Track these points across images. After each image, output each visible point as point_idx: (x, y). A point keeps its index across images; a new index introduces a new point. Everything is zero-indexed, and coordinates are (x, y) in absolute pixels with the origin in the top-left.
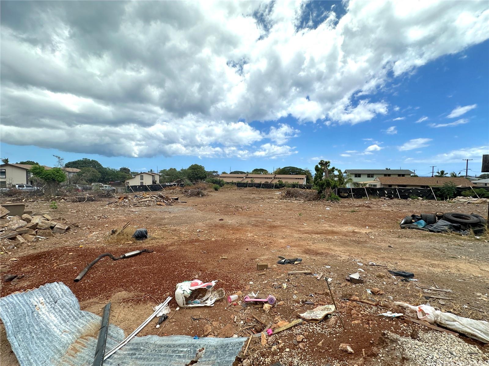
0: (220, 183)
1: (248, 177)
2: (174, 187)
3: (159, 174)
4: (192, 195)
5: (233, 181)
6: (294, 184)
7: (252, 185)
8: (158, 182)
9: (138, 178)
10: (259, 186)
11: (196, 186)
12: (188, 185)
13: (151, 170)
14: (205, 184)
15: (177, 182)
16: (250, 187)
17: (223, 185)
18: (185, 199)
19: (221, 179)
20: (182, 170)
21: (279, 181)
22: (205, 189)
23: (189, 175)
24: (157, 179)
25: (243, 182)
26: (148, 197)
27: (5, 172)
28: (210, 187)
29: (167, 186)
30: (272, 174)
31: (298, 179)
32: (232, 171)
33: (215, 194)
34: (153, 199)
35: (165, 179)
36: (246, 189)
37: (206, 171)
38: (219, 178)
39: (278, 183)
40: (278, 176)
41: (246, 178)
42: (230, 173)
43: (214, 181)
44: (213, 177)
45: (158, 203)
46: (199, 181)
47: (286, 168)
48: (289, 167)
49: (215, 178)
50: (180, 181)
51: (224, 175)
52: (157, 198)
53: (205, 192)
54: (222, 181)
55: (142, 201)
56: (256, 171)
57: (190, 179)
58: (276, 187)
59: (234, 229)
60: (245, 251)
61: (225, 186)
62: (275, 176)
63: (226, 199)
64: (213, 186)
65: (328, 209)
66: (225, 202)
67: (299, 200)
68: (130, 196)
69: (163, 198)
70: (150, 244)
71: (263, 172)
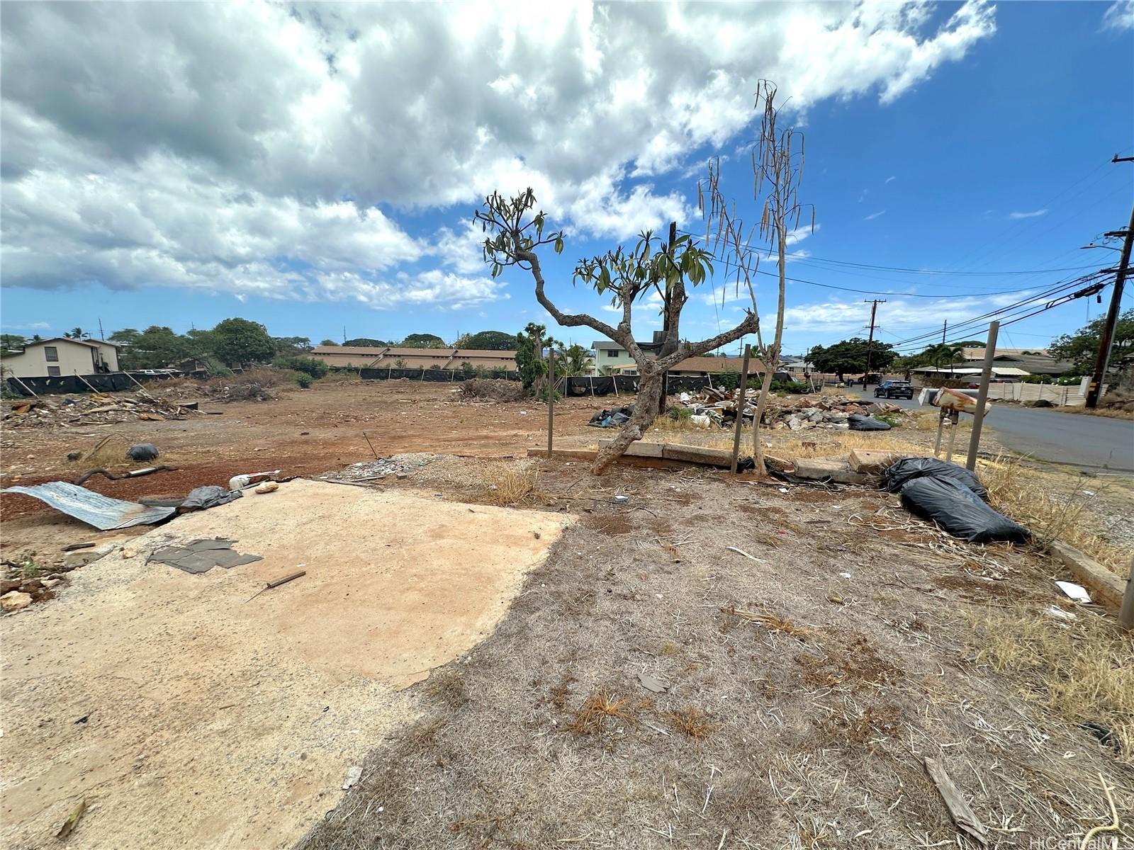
0: (314, 368)
1: (391, 356)
2: (175, 380)
3: (114, 343)
4: (233, 398)
5: (350, 364)
6: (498, 370)
7: (400, 373)
8: (114, 367)
9: (38, 353)
10: (415, 375)
11: (245, 376)
12: (220, 374)
13: (79, 331)
14: (270, 373)
15: (182, 366)
16: (395, 378)
17: (324, 373)
18: (216, 407)
19: (317, 358)
20: (192, 333)
21: (463, 364)
22: (273, 384)
23: (218, 349)
24: (111, 357)
25: (376, 367)
26: (110, 404)
28: (286, 380)
29: (151, 376)
30: (451, 347)
31: (507, 359)
32: (349, 339)
33: (302, 398)
34: (126, 406)
35: (136, 358)
36: (385, 382)
37: (271, 339)
38: (311, 358)
39: (461, 368)
40: (462, 353)
41: (385, 356)
42: (344, 345)
43: (298, 364)
44: (295, 355)
45: (144, 415)
46: (253, 363)
47: (483, 333)
48: (491, 332)
49: (299, 357)
50: (191, 364)
51: (327, 349)
52: (135, 404)
53: (272, 392)
54: (321, 363)
55: (95, 412)
56: (414, 340)
57: (223, 359)
58: (458, 377)
59: (326, 444)
60: (334, 461)
61: (329, 375)
62: (457, 352)
63: (325, 405)
64: (295, 378)
65: (525, 413)
66: (322, 410)
67: (487, 401)
68: (51, 401)
69: (155, 405)
70: (166, 464)
71: (432, 343)
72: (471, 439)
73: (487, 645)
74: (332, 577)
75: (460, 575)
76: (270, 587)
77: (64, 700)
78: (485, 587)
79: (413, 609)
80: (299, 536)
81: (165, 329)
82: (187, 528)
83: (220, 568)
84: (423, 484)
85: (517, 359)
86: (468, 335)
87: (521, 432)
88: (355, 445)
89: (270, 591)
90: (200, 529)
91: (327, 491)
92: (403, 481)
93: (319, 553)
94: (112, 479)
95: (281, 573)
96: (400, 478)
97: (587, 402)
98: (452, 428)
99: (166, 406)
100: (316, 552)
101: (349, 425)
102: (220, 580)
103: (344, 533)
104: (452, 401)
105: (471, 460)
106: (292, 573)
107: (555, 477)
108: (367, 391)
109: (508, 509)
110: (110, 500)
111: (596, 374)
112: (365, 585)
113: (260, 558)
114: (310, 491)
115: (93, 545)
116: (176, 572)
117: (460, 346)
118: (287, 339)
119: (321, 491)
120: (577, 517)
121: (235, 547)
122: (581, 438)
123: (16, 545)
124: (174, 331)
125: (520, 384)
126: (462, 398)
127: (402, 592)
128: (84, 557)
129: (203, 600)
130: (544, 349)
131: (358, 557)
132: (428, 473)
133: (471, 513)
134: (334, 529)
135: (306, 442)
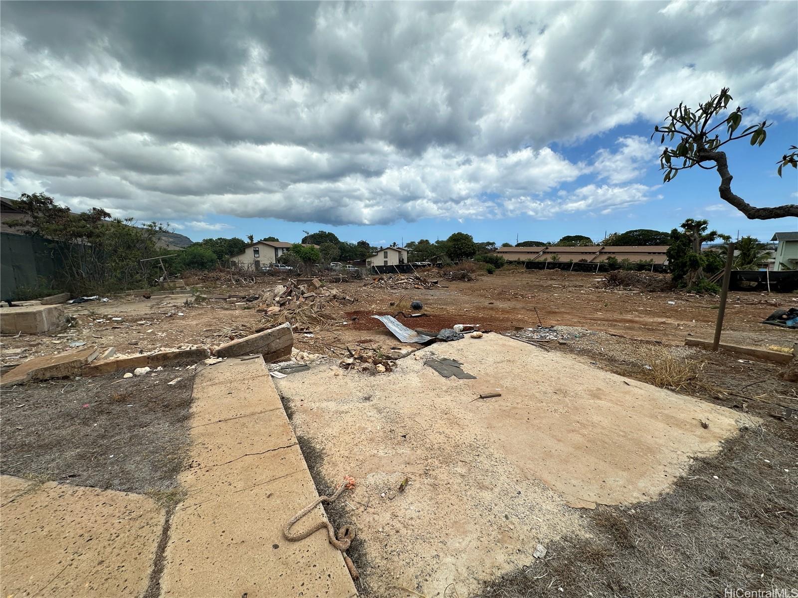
0: (497, 262)
1: (548, 252)
2: (429, 268)
3: (406, 248)
4: (455, 278)
5: (519, 259)
6: (643, 263)
7: (554, 265)
8: (406, 261)
9: (381, 255)
10: (566, 267)
11: (459, 266)
12: (448, 265)
13: (395, 243)
14: (472, 264)
15: (431, 260)
16: (550, 269)
17: (502, 265)
18: (446, 283)
19: (499, 255)
20: (437, 242)
21: (609, 258)
22: (473, 271)
23: (448, 251)
24: (405, 256)
25: (537, 260)
26: (404, 279)
27: (258, 251)
28: (480, 269)
29: (419, 266)
30: (598, 245)
32: (519, 242)
33: (488, 280)
34: (410, 281)
35: (414, 256)
36: (542, 272)
37: (474, 244)
38: (495, 255)
39: (607, 261)
40: (608, 249)
41: (544, 253)
42: (516, 246)
43: (488, 259)
44: (486, 253)
45: (416, 286)
46: (464, 258)
47: (631, 232)
48: (639, 231)
49: (489, 255)
50: (435, 260)
51: (506, 249)
52: (413, 280)
53: (473, 276)
54: (501, 258)
55: (399, 283)
56: (567, 240)
57: (450, 256)
58: (603, 269)
59: (504, 311)
60: (509, 324)
61: (506, 266)
62: (603, 248)
63: (503, 285)
64: (486, 267)
65: (673, 303)
66: (500, 289)
67: (630, 290)
68: (385, 276)
69: (421, 281)
70: (425, 313)
71: (581, 242)
72: (616, 321)
73: (652, 507)
74: (518, 403)
75: (619, 436)
76: (481, 397)
77: (397, 423)
78: (646, 455)
79: (578, 448)
80: (496, 370)
81: (427, 240)
82: (440, 350)
83: (455, 378)
84: (579, 352)
85: (668, 254)
86: (615, 234)
87: (669, 321)
88: (522, 314)
89: (481, 400)
90: (445, 352)
91: (510, 343)
92: (563, 346)
93: (508, 384)
94: (405, 317)
95: (487, 391)
96: (561, 344)
97: (759, 297)
98: (597, 310)
99: (425, 282)
100: (507, 383)
101: (518, 300)
102: (456, 385)
103: (524, 375)
104: (597, 288)
105: (622, 340)
106: (494, 393)
107: (723, 372)
108: (529, 278)
109: (666, 390)
110: (405, 327)
111: (777, 268)
112: (540, 417)
113: (475, 378)
114: (501, 342)
115: (400, 349)
116: (436, 373)
117: (607, 243)
118: (483, 244)
119: (507, 343)
120: (761, 421)
121: (462, 367)
122: (753, 335)
123: (376, 342)
124: (430, 242)
125: (669, 276)
126: (606, 286)
127: (569, 431)
128: (398, 354)
129: (449, 393)
130: (704, 243)
131: (534, 395)
132: (584, 344)
133: (626, 386)
134: (517, 371)
135: (492, 309)
